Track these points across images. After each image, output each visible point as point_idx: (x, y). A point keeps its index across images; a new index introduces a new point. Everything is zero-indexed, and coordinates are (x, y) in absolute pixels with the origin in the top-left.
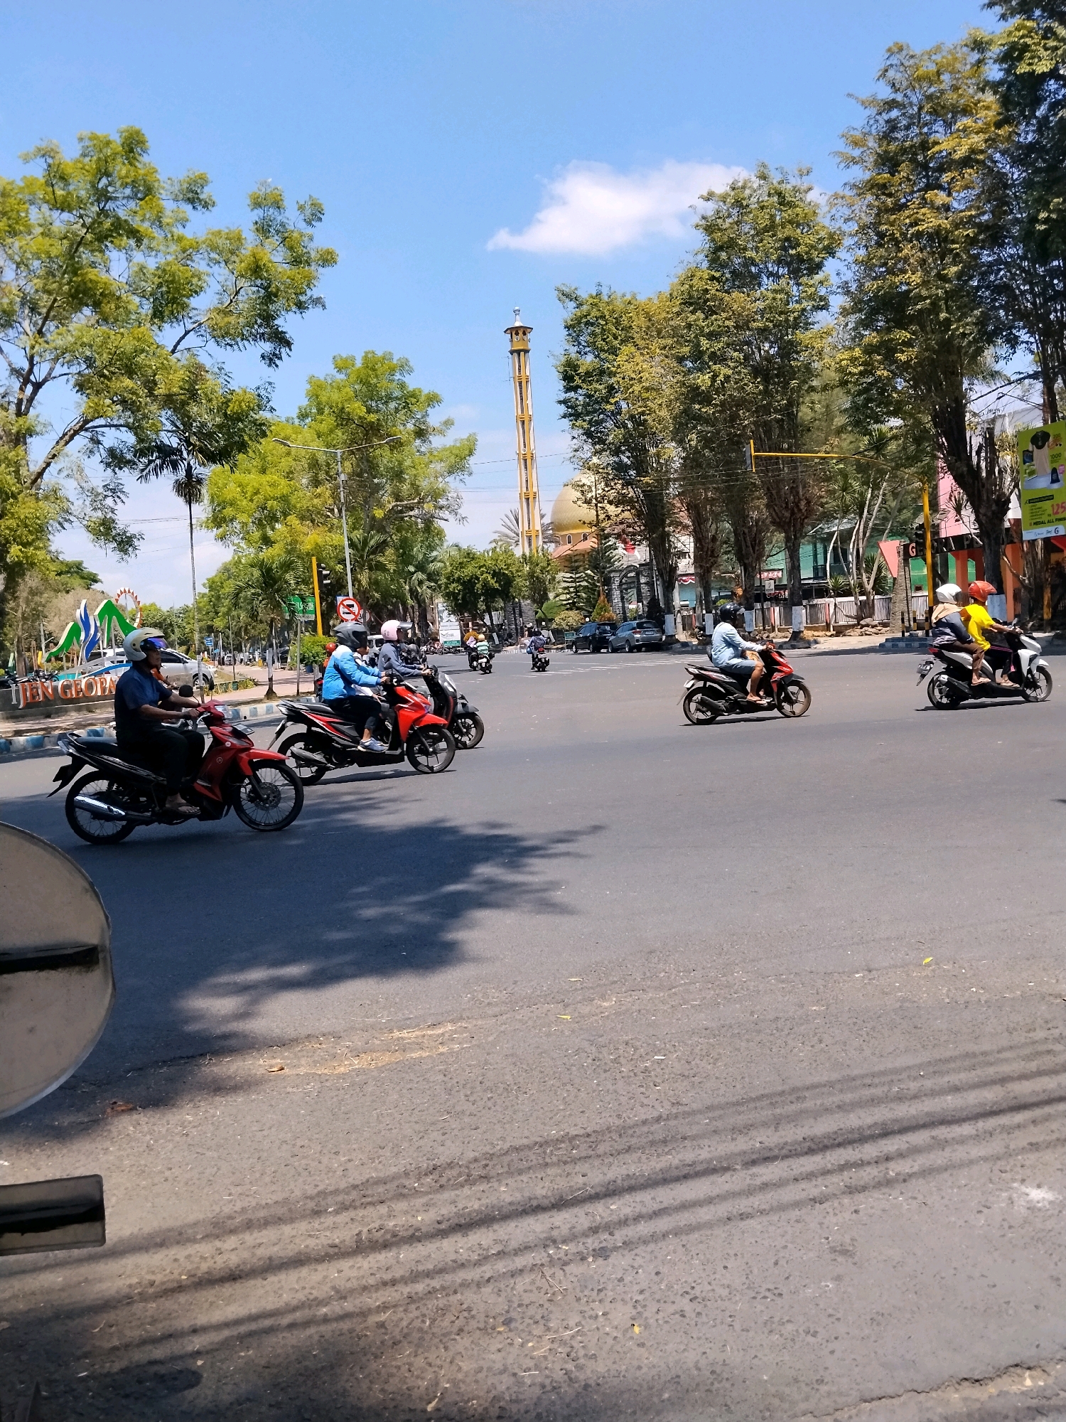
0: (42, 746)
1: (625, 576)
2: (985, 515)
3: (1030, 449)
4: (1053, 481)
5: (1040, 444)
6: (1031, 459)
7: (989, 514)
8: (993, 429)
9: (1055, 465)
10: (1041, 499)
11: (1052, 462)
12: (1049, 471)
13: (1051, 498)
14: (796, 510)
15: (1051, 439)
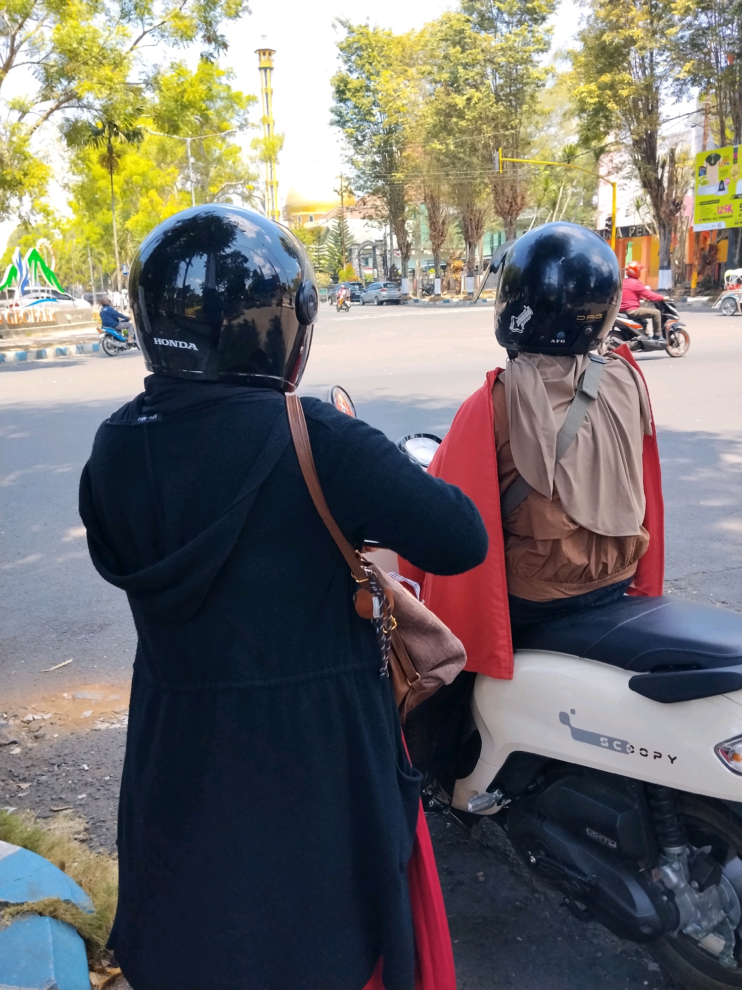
0: (25, 359)
1: (362, 249)
2: (665, 212)
3: (705, 166)
4: (720, 190)
5: (713, 162)
6: (705, 172)
7: (668, 212)
8: (675, 149)
9: (723, 178)
10: (709, 203)
11: (721, 176)
12: (718, 182)
13: (717, 201)
14: (514, 204)
15: (721, 159)
